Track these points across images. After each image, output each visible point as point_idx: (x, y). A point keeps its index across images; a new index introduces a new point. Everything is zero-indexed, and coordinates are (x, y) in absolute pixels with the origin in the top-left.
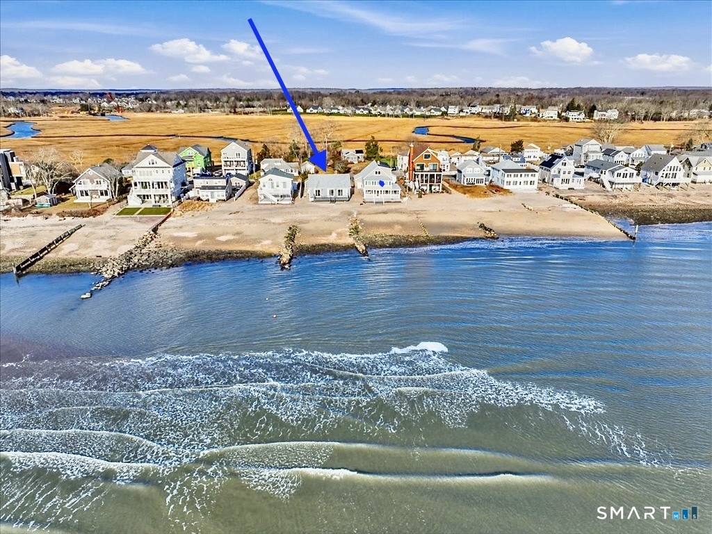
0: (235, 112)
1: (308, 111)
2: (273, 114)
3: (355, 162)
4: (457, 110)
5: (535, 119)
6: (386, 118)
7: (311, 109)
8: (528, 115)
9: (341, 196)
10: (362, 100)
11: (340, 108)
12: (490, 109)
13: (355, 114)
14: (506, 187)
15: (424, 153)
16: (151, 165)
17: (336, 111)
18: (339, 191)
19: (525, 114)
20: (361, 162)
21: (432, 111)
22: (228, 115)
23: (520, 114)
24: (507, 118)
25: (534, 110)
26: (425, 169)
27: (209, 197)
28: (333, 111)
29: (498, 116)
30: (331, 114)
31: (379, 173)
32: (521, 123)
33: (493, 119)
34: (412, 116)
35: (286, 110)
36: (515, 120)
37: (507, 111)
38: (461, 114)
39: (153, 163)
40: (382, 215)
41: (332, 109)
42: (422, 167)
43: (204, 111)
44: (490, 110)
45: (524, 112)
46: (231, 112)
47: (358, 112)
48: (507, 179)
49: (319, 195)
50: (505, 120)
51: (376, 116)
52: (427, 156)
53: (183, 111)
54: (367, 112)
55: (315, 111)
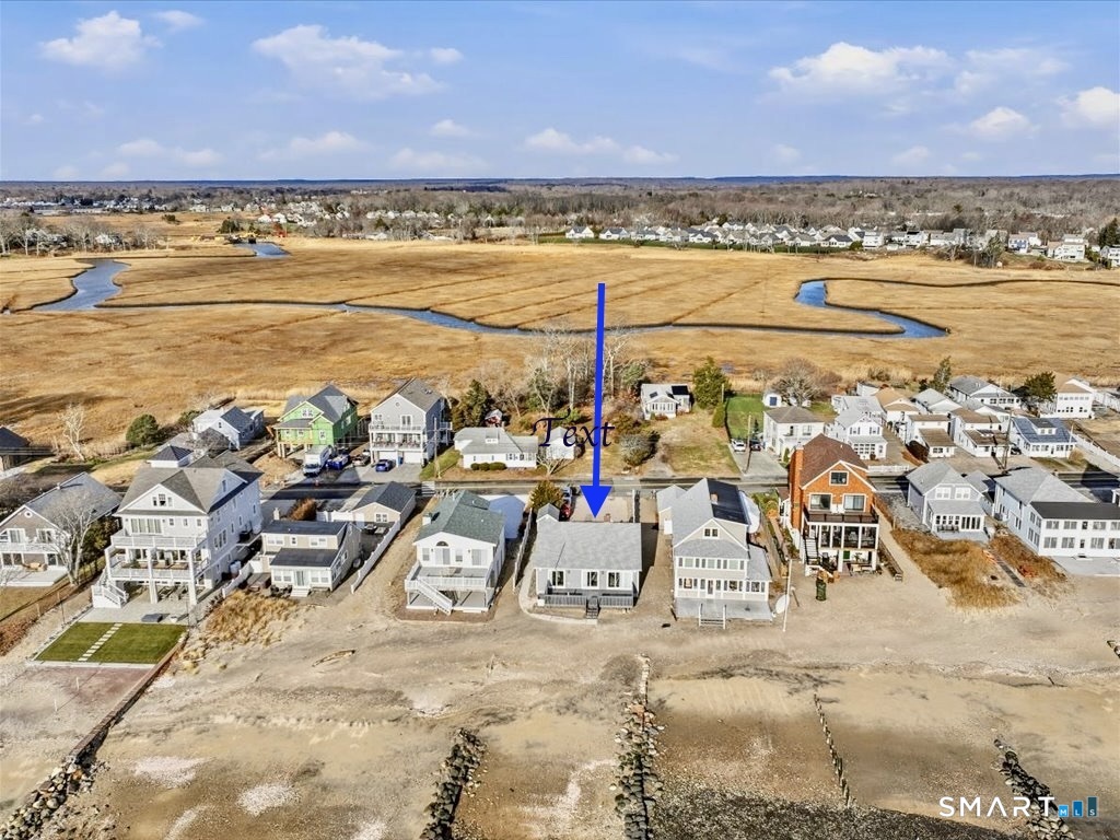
0: (474, 238)
1: (603, 236)
2: (541, 242)
3: (670, 416)
4: (880, 240)
5: (1038, 264)
6: (744, 254)
7: (608, 233)
8: (1023, 252)
9: (616, 588)
10: (702, 213)
11: (661, 230)
12: (946, 238)
13: (686, 245)
14: (1043, 552)
15: (830, 470)
16: (159, 507)
17: (653, 237)
18: (611, 575)
19: (1018, 249)
20: (682, 413)
21: (833, 240)
22: (460, 243)
23: (1007, 249)
24: (984, 259)
25: (1035, 241)
26: (834, 509)
27: (293, 582)
28: (648, 237)
29: (964, 254)
30: (642, 243)
31: (715, 534)
32: (1013, 274)
33: (953, 263)
34: (793, 249)
35: (564, 233)
36: (1000, 264)
37: (981, 243)
38: (890, 248)
39: (163, 503)
40: (717, 684)
41: (644, 234)
42: (825, 502)
43: (420, 237)
44: (947, 243)
45: (1016, 246)
46: (465, 239)
47: (693, 239)
48: (1045, 533)
49: (561, 583)
50: (979, 265)
51: (725, 247)
52: (838, 478)
53: (385, 236)
54: (710, 239)
55: (615, 237)
